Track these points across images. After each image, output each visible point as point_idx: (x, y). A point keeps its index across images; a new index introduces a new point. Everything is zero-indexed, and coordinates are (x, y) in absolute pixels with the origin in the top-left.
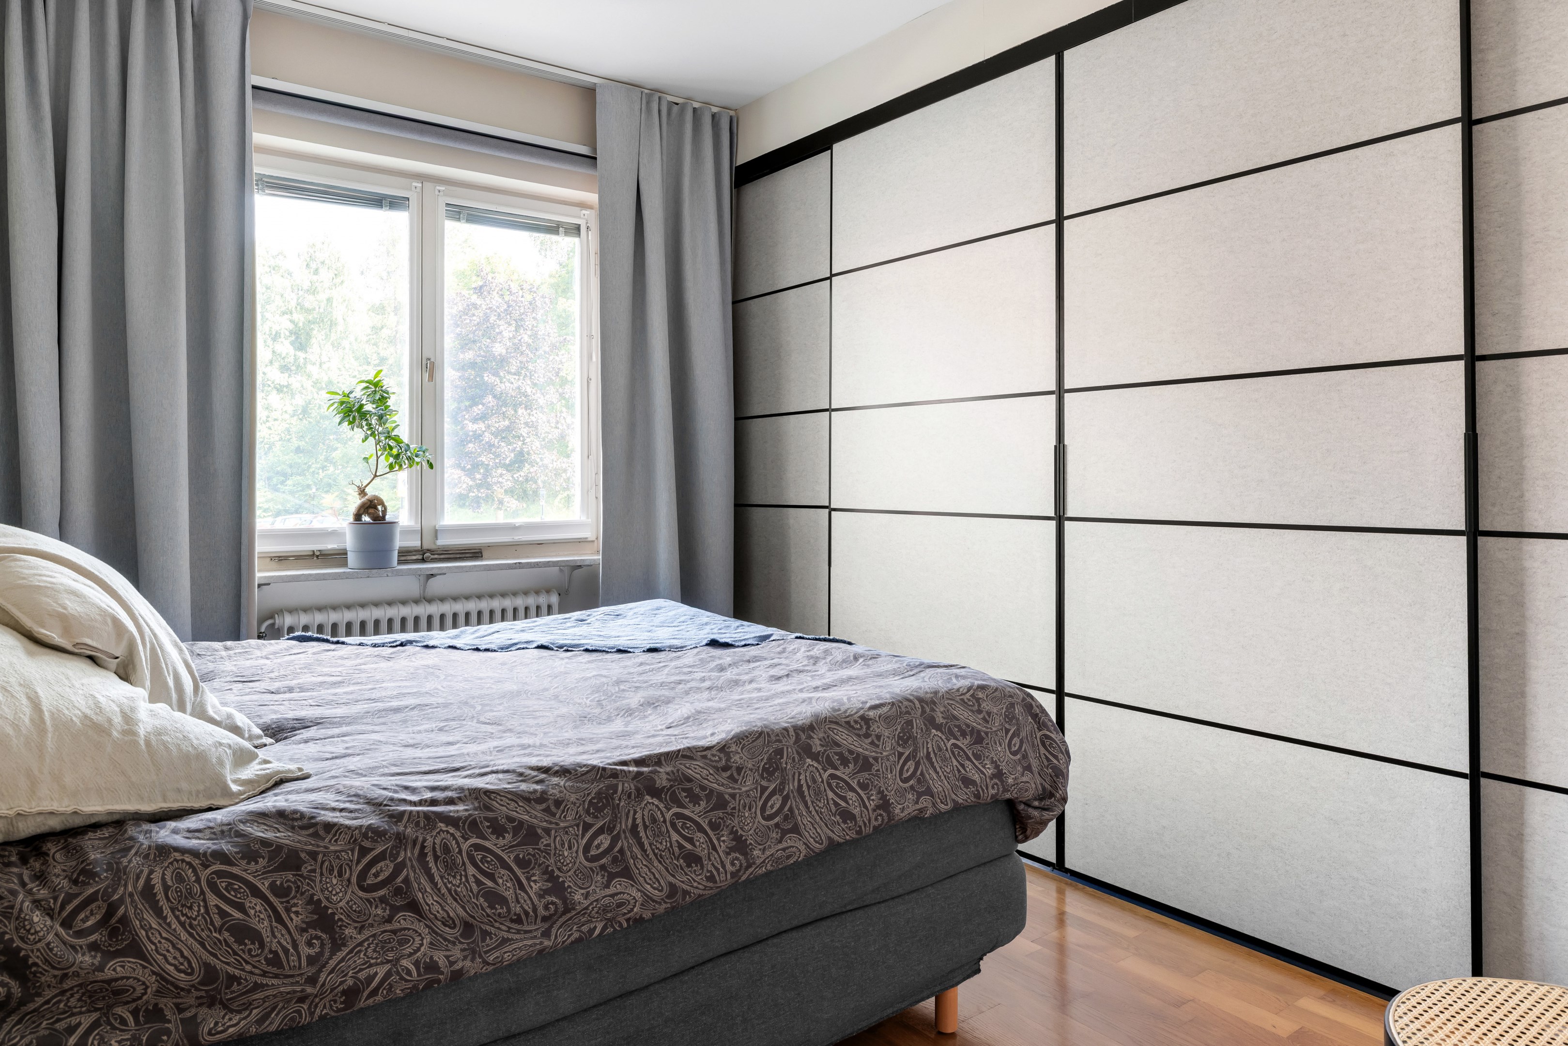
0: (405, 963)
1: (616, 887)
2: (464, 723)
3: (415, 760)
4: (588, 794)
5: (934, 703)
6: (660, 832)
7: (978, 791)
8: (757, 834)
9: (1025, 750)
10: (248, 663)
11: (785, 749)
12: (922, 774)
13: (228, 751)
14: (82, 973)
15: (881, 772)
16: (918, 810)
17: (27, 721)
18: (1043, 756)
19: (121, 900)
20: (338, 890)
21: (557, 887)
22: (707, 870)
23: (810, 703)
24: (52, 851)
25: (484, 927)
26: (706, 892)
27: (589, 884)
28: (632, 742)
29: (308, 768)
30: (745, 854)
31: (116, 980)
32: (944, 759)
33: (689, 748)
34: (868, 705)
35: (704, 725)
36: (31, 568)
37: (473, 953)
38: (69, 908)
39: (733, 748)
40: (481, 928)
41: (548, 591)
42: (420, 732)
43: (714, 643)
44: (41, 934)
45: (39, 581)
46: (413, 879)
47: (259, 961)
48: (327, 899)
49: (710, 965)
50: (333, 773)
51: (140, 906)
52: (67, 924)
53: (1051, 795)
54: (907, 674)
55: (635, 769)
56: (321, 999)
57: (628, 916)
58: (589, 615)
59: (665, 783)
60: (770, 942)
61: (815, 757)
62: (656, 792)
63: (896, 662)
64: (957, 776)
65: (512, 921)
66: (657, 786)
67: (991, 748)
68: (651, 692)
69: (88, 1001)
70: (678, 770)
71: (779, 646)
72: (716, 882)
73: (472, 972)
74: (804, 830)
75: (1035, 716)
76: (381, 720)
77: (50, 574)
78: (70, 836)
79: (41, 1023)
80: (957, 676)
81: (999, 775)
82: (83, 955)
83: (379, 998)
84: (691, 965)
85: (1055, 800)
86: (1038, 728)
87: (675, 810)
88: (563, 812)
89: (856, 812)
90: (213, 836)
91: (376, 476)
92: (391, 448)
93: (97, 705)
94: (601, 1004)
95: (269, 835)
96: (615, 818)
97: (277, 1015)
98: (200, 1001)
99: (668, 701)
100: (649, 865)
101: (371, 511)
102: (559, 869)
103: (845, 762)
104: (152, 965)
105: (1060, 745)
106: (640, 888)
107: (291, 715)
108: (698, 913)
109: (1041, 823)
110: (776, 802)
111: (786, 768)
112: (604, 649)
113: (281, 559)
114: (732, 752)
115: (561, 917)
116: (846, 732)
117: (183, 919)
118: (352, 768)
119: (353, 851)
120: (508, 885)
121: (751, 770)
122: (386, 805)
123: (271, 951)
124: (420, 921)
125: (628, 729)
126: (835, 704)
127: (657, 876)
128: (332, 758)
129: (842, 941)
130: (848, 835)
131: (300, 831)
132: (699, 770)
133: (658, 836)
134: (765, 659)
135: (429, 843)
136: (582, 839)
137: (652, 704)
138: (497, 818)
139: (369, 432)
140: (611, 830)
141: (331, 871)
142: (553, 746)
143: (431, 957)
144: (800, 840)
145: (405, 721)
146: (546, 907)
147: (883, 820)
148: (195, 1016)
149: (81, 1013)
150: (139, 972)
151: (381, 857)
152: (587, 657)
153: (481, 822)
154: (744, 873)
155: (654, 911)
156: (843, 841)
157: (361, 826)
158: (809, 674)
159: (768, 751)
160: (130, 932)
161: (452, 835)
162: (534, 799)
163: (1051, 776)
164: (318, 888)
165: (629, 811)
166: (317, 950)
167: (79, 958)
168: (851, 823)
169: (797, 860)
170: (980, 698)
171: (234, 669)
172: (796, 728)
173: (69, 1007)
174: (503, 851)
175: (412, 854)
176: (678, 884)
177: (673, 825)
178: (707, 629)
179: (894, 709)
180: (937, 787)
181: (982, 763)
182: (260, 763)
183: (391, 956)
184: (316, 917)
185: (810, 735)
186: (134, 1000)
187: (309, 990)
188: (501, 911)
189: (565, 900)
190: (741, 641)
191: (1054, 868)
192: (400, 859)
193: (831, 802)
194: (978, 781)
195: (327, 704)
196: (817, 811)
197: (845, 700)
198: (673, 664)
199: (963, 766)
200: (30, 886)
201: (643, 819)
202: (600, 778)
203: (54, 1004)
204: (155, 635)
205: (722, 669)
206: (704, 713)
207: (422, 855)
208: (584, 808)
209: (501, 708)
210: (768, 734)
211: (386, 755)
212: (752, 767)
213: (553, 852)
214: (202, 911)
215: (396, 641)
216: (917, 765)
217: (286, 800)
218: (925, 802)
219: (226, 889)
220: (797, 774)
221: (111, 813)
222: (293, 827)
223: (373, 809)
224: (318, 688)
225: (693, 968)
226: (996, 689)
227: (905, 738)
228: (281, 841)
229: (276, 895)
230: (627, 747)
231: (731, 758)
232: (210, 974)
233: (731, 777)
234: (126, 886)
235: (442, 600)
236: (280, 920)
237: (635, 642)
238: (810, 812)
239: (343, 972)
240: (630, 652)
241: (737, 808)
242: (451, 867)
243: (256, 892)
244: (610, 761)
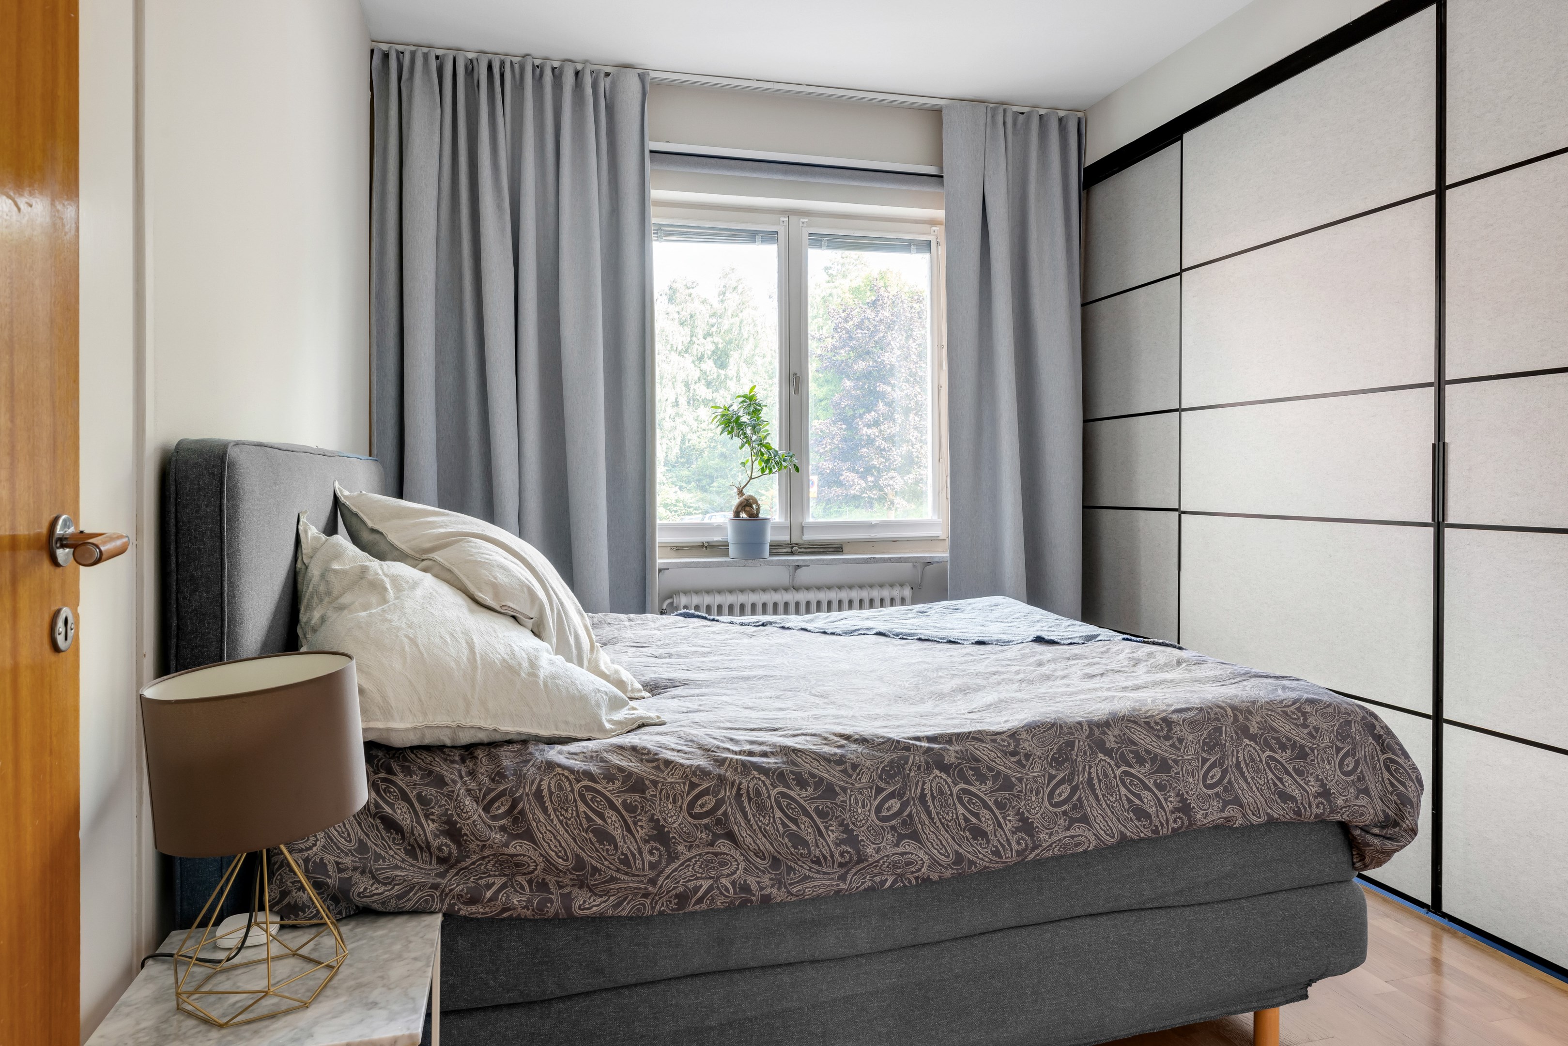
0: (724, 881)
1: (905, 847)
2: (799, 693)
3: (747, 720)
4: (882, 762)
5: (1250, 713)
6: (947, 804)
7: (1299, 808)
8: (1044, 818)
9: (1362, 772)
10: (643, 633)
11: (1077, 742)
12: (1230, 782)
13: (604, 697)
14: (495, 846)
15: (1181, 776)
16: (1225, 818)
17: (465, 659)
18: (1387, 782)
19: (521, 797)
20: (673, 814)
21: (851, 839)
22: (993, 845)
23: (1112, 701)
24: (480, 756)
25: (789, 863)
26: (992, 865)
27: (880, 841)
28: (932, 722)
29: (664, 717)
30: (1031, 836)
31: (517, 855)
32: (1257, 771)
33: (980, 731)
34: (1173, 708)
35: (1003, 713)
36: (477, 548)
37: (779, 883)
38: (489, 798)
39: (1024, 736)
40: (786, 864)
41: (902, 585)
42: (761, 698)
43: (1039, 640)
44: (470, 814)
45: (481, 558)
46: (730, 814)
47: (614, 859)
48: (664, 819)
49: (1000, 934)
50: (682, 723)
51: (533, 804)
52: (486, 809)
53: (1396, 824)
54: (1228, 682)
55: (927, 745)
56: (660, 898)
57: (917, 874)
58: (930, 608)
59: (953, 760)
60: (1062, 924)
61: (1108, 753)
62: (945, 768)
63: (1220, 669)
64: (1273, 790)
65: (813, 862)
66: (945, 762)
67: (1317, 766)
68: (966, 680)
69: (500, 868)
70: (967, 750)
71: (1104, 646)
72: (1001, 857)
73: (779, 899)
74: (1093, 822)
75: (1378, 738)
76: (733, 686)
77: (489, 552)
78: (493, 747)
79: (470, 878)
80: (1284, 688)
81: (1325, 793)
82: (496, 833)
83: (704, 906)
84: (981, 931)
85: (1400, 829)
86: (1381, 751)
87: (962, 786)
88: (859, 774)
89: (1152, 811)
90: (585, 759)
91: (751, 478)
92: (762, 454)
93: (513, 654)
94: (895, 950)
95: (624, 764)
96: (905, 786)
97: (628, 904)
98: (574, 882)
99: (979, 689)
100: (936, 832)
101: (748, 509)
102: (853, 824)
103: (1141, 761)
104: (540, 849)
105: (1409, 771)
106: (927, 851)
107: (666, 675)
108: (987, 884)
109: (1383, 853)
110: (1065, 791)
111: (1076, 760)
112: (936, 639)
113: (678, 549)
114: (1022, 739)
115: (855, 865)
116: (1144, 732)
117: (561, 818)
118: (697, 720)
119: (684, 784)
120: (809, 830)
121: (1040, 758)
122: (713, 751)
123: (623, 854)
124: (737, 849)
125: (935, 711)
126: (1137, 704)
127: (944, 843)
128: (687, 712)
129: (1140, 937)
130: (1142, 832)
131: (647, 763)
132: (987, 752)
133: (945, 807)
134: (1086, 658)
135: (744, 786)
136: (874, 800)
137: (964, 691)
138: (801, 772)
139: (745, 440)
140: (901, 796)
141: (668, 798)
142: (862, 718)
143: (745, 880)
144: (1090, 830)
145: (751, 688)
146: (842, 855)
147: (1183, 823)
148: (570, 893)
149: (495, 876)
150: (531, 853)
151: (705, 792)
152: (920, 644)
153: (788, 774)
154: (1031, 853)
155: (941, 875)
156: (1136, 838)
157: (692, 765)
158: (1125, 675)
159: (1059, 741)
160: (526, 822)
161: (763, 782)
162: (834, 761)
163: (1396, 803)
164: (657, 810)
165: (918, 781)
166: (657, 858)
167: (493, 835)
168: (1146, 821)
169: (1087, 849)
170: (1308, 713)
171: (632, 636)
172: (1090, 724)
173: (487, 870)
174: (805, 801)
175: (731, 793)
176: (964, 853)
177: (960, 799)
178: (1038, 626)
179: (1201, 715)
180: (1247, 798)
181: (1304, 779)
182: (629, 709)
183: (713, 873)
184: (656, 832)
185: (1104, 731)
186: (529, 873)
187: (651, 889)
188: (803, 851)
189: (858, 853)
190: (1067, 639)
191: (1429, 910)
192: (720, 796)
193: (1124, 798)
194: (1299, 798)
195: (695, 669)
196: (1108, 806)
197: (1149, 701)
198: (994, 657)
199: (1280, 780)
200: (465, 779)
201: (931, 790)
202: (894, 750)
203: (478, 866)
204: (562, 604)
205: (1040, 664)
206: (1006, 702)
207: (739, 795)
208: (877, 773)
209: (831, 683)
210: (1061, 726)
211: (729, 712)
212: (1041, 755)
213: (848, 808)
214: (575, 814)
215: (758, 622)
216: (1224, 773)
217: (640, 739)
218: (1232, 811)
219: (591, 800)
220: (1087, 767)
221: (519, 734)
222: (642, 760)
223: (702, 752)
224: (691, 656)
225: (984, 934)
226: (1330, 705)
227: (1212, 744)
228: (632, 769)
229: (627, 811)
230: (924, 725)
231: (1020, 744)
232: (580, 864)
233: (1019, 762)
234: (524, 787)
235: (808, 589)
236: (629, 830)
237: (966, 634)
238: (1101, 805)
239: (676, 879)
240: (959, 643)
241: (1024, 791)
242: (761, 808)
243: (612, 806)
244: (905, 735)
